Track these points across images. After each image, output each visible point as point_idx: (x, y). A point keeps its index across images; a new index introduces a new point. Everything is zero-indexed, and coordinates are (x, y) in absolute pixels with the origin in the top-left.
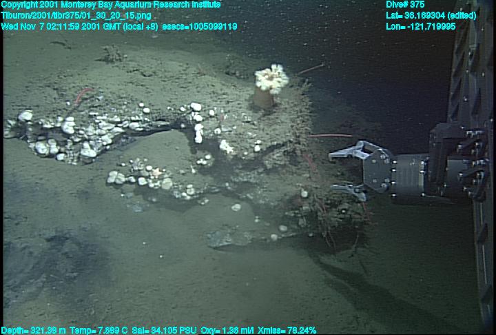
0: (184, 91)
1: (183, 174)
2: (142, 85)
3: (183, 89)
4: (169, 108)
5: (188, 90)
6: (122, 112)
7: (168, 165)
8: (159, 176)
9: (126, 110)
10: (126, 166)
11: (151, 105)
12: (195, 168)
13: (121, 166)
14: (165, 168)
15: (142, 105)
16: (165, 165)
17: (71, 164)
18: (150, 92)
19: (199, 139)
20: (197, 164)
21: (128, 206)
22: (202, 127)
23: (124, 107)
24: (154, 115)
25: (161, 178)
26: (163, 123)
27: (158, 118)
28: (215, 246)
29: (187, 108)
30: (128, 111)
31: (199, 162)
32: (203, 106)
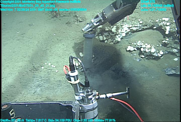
0: (154, 13)
1: (158, 46)
2: (137, 12)
3: (153, 13)
4: (150, 21)
5: (157, 13)
6: (132, 23)
7: (153, 43)
8: (150, 47)
9: (134, 22)
10: (133, 44)
11: (142, 20)
12: (161, 44)
13: (132, 44)
14: (152, 44)
15: (139, 20)
16: (152, 43)
17: (109, 44)
18: (140, 15)
19: (167, 33)
20: (162, 42)
21: (134, 59)
22: (170, 27)
23: (133, 21)
24: (143, 24)
25: (151, 48)
26: (146, 27)
27: (145, 25)
28: (167, 74)
29: (159, 20)
30: (134, 23)
31: (163, 42)
32: (170, 19)
